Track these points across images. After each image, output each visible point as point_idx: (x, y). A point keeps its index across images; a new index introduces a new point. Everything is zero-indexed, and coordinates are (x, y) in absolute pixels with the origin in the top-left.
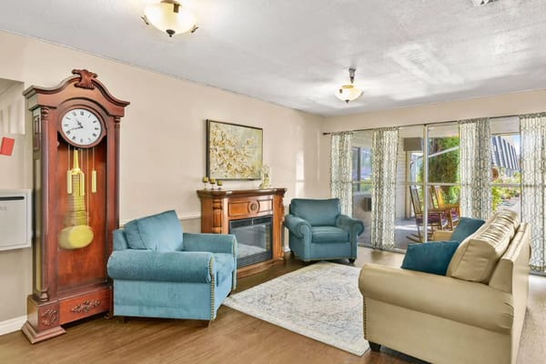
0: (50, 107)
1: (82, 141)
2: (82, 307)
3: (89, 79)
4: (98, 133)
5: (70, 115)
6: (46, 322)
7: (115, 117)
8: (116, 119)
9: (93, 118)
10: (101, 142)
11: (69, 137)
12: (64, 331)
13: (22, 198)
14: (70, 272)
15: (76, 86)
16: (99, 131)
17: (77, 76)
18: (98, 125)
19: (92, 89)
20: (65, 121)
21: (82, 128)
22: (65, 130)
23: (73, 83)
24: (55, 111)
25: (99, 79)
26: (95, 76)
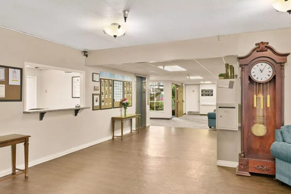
0: (245, 65)
1: (262, 79)
2: (260, 167)
3: (264, 46)
4: (271, 74)
5: (255, 66)
6: (242, 167)
7: (281, 63)
8: (282, 65)
9: (268, 66)
10: (273, 78)
11: (255, 78)
12: (250, 175)
13: (234, 108)
14: (258, 148)
15: (257, 51)
16: (272, 73)
17: (258, 46)
18: (271, 69)
19: (266, 51)
20: (253, 70)
21: (262, 72)
22: (253, 74)
23: (256, 51)
24: (248, 66)
25: (270, 45)
26: (268, 43)
